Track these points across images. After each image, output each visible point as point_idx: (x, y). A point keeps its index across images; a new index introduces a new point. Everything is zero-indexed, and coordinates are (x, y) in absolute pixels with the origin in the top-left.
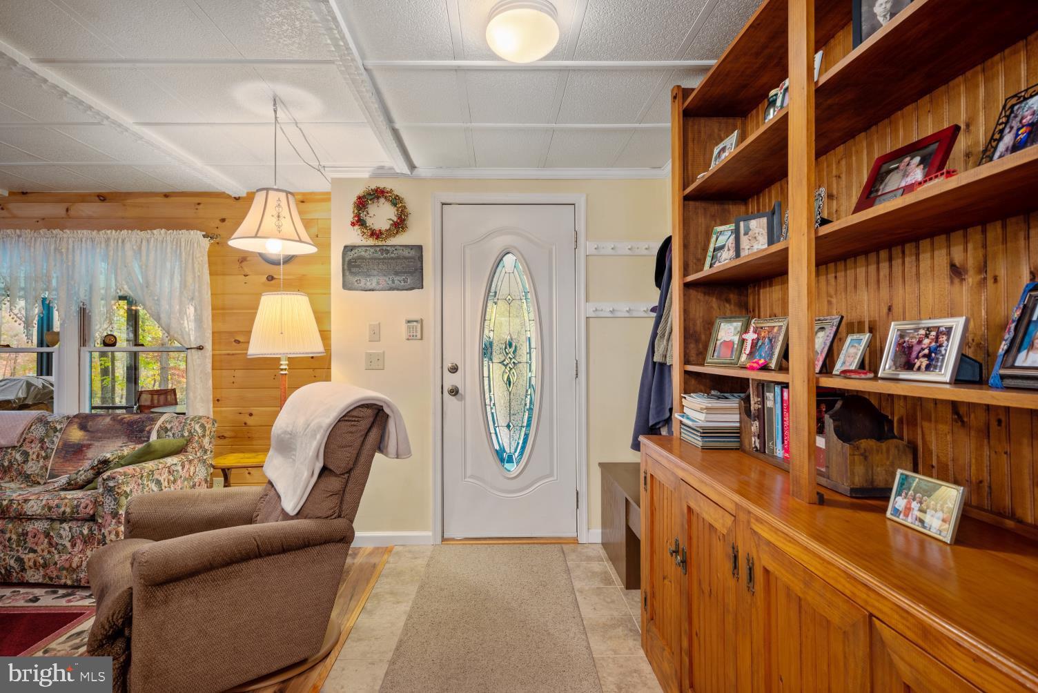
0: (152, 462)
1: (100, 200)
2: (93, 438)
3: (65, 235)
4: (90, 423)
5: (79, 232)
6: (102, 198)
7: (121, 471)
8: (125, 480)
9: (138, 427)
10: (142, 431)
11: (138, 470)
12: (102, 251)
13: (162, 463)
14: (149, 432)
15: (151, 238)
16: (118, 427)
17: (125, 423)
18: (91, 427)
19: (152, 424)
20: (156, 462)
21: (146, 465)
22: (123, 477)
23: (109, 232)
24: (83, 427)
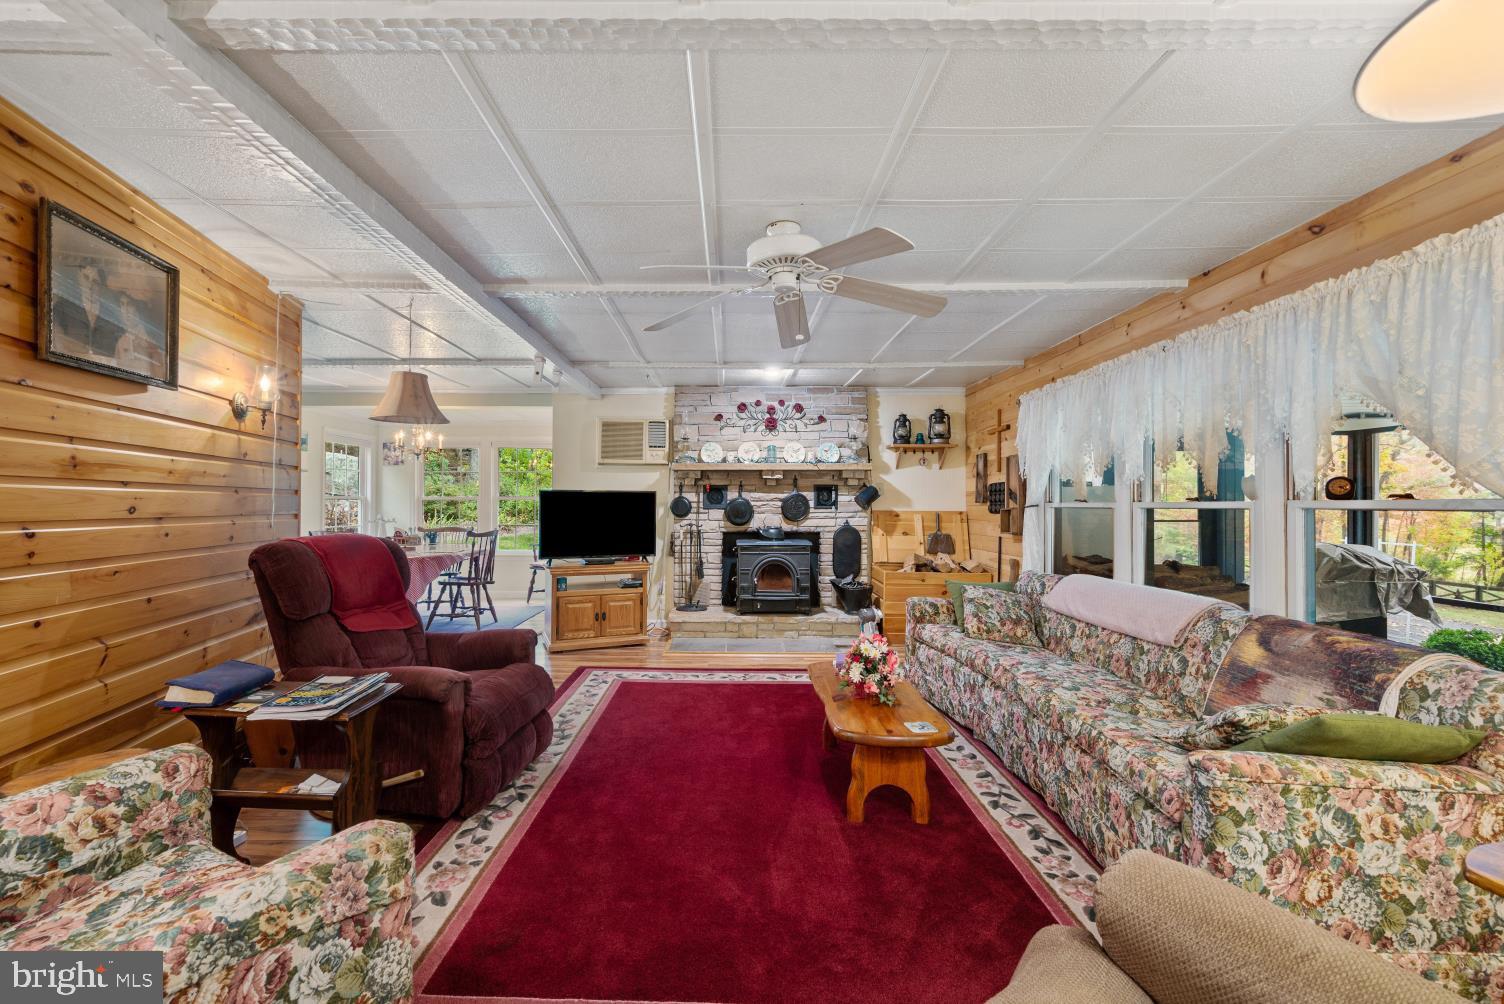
0: (1334, 762)
1: (1315, 233)
2: (1275, 666)
3: (1252, 317)
4: (1276, 637)
5: (1272, 302)
6: (1317, 229)
7: (1228, 761)
8: (1231, 784)
9: (1358, 668)
10: (1365, 679)
11: (1275, 771)
12: (1310, 324)
13: (1360, 775)
14: (1381, 687)
15: (1410, 266)
16: (1321, 657)
17: (1335, 652)
18: (1277, 645)
19: (1392, 671)
20: (1345, 765)
21: (1310, 767)
22: (1226, 776)
23: (1321, 285)
24: (1264, 642)
